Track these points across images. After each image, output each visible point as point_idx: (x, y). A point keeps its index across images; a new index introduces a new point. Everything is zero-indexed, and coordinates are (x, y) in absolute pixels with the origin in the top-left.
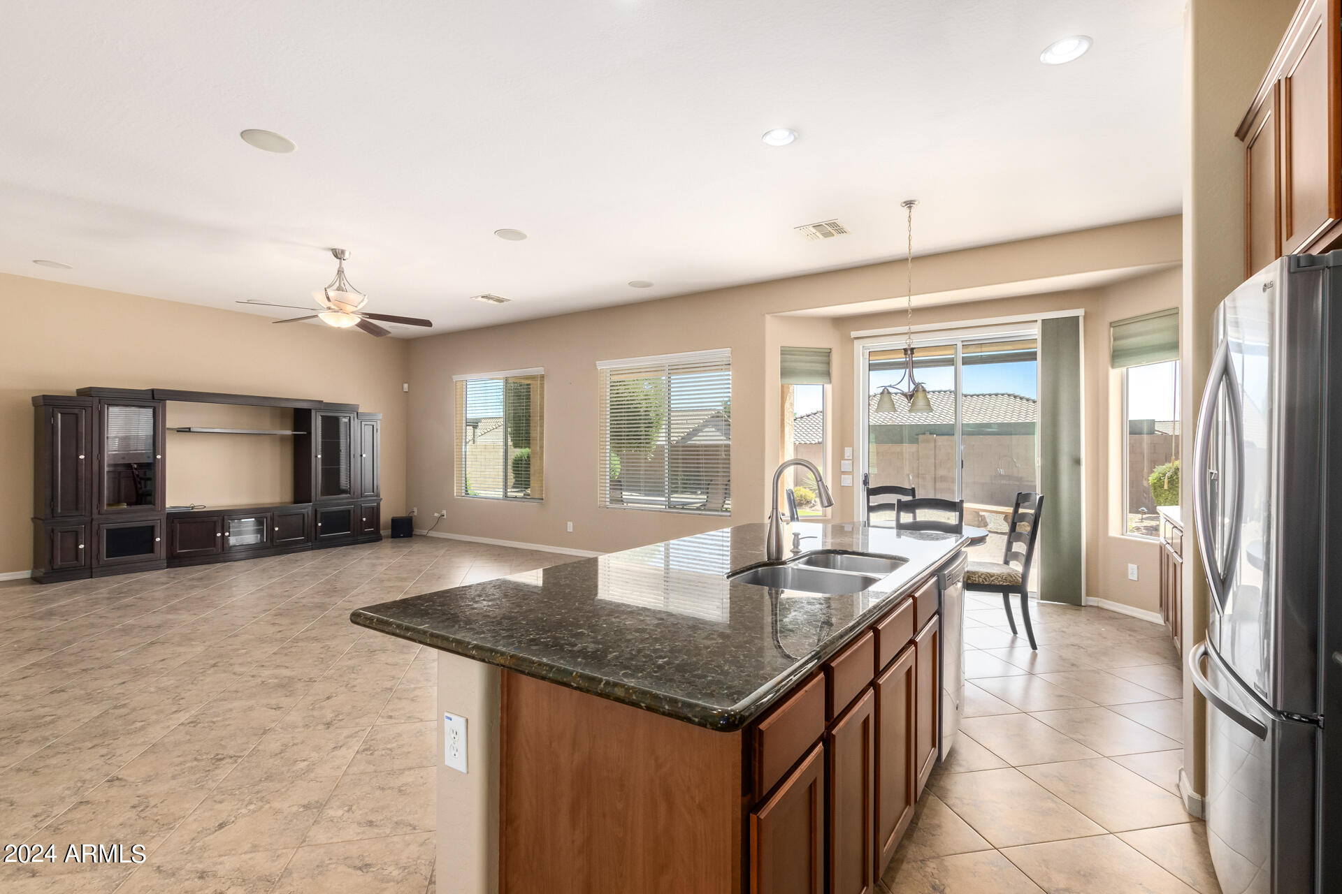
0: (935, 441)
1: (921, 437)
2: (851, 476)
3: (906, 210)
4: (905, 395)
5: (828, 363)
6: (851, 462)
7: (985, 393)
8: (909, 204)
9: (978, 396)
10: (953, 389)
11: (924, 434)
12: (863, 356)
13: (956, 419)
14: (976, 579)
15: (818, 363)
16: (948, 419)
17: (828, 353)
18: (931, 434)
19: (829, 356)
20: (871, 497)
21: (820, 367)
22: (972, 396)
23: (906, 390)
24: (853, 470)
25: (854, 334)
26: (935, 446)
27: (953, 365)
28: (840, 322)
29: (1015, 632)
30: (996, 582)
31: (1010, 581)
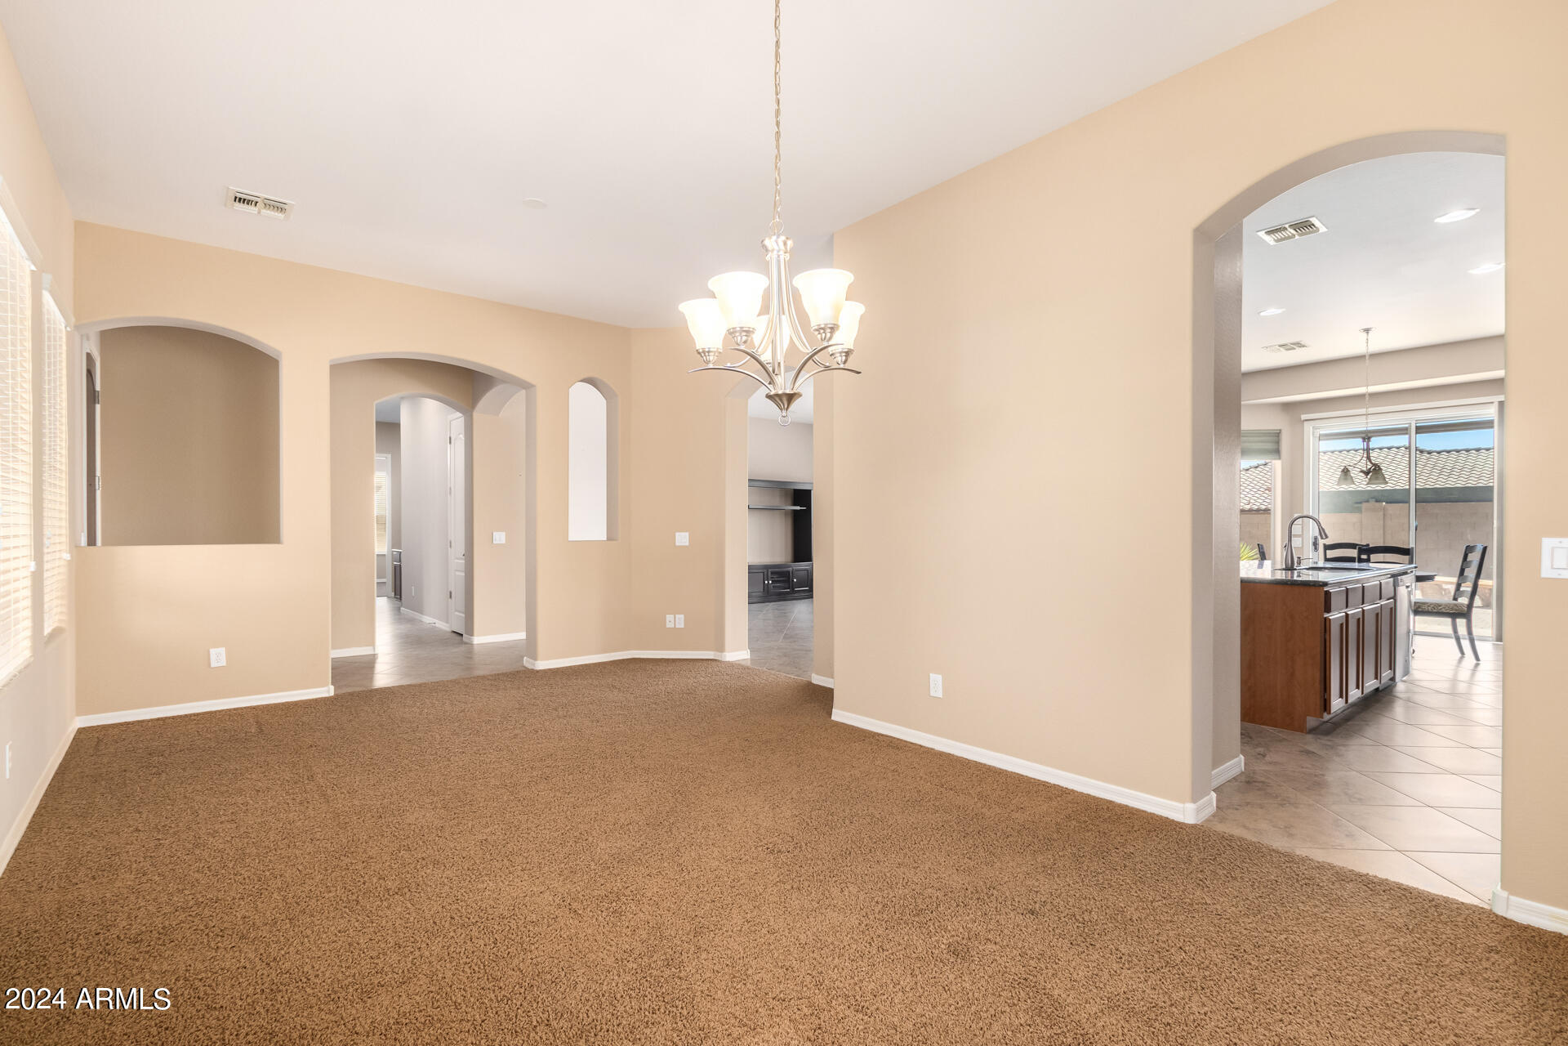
0: (1384, 509)
1: (1364, 505)
2: (1300, 539)
3: (1365, 334)
4: (1362, 471)
5: (1278, 442)
6: (1300, 526)
7: (1460, 448)
8: (1367, 331)
9: (1448, 452)
10: (1407, 445)
11: (1368, 501)
12: (1313, 435)
13: (1409, 485)
14: (1425, 608)
15: (1268, 442)
16: (1402, 485)
17: (1277, 435)
18: (1377, 501)
19: (1278, 436)
20: (1327, 551)
21: (1270, 446)
22: (1439, 453)
23: (1365, 469)
24: (1302, 532)
25: (1303, 417)
26: (1384, 515)
27: (1407, 434)
28: (1287, 406)
29: (1462, 652)
30: (1444, 610)
31: (1456, 610)
